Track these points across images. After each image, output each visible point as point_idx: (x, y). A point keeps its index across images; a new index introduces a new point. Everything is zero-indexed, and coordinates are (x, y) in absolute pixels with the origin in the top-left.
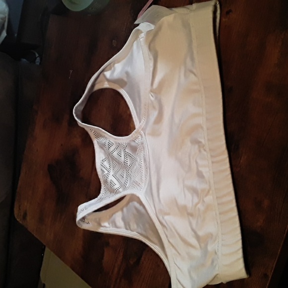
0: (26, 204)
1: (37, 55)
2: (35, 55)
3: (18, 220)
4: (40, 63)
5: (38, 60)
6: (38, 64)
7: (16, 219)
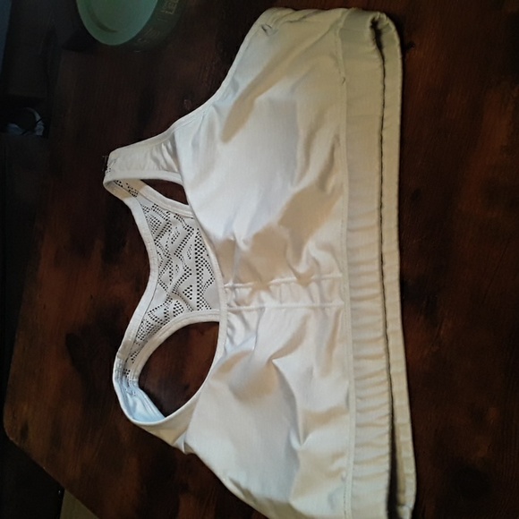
0: (25, 408)
1: (38, 117)
2: (34, 117)
3: (11, 439)
4: (44, 132)
5: (40, 126)
6: (39, 133)
7: (7, 438)
